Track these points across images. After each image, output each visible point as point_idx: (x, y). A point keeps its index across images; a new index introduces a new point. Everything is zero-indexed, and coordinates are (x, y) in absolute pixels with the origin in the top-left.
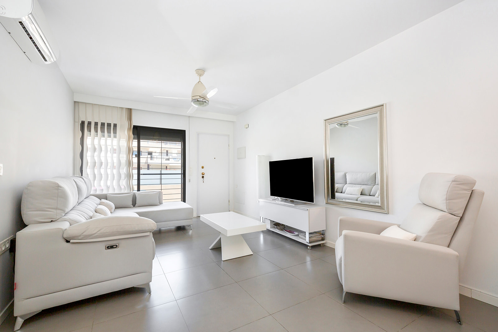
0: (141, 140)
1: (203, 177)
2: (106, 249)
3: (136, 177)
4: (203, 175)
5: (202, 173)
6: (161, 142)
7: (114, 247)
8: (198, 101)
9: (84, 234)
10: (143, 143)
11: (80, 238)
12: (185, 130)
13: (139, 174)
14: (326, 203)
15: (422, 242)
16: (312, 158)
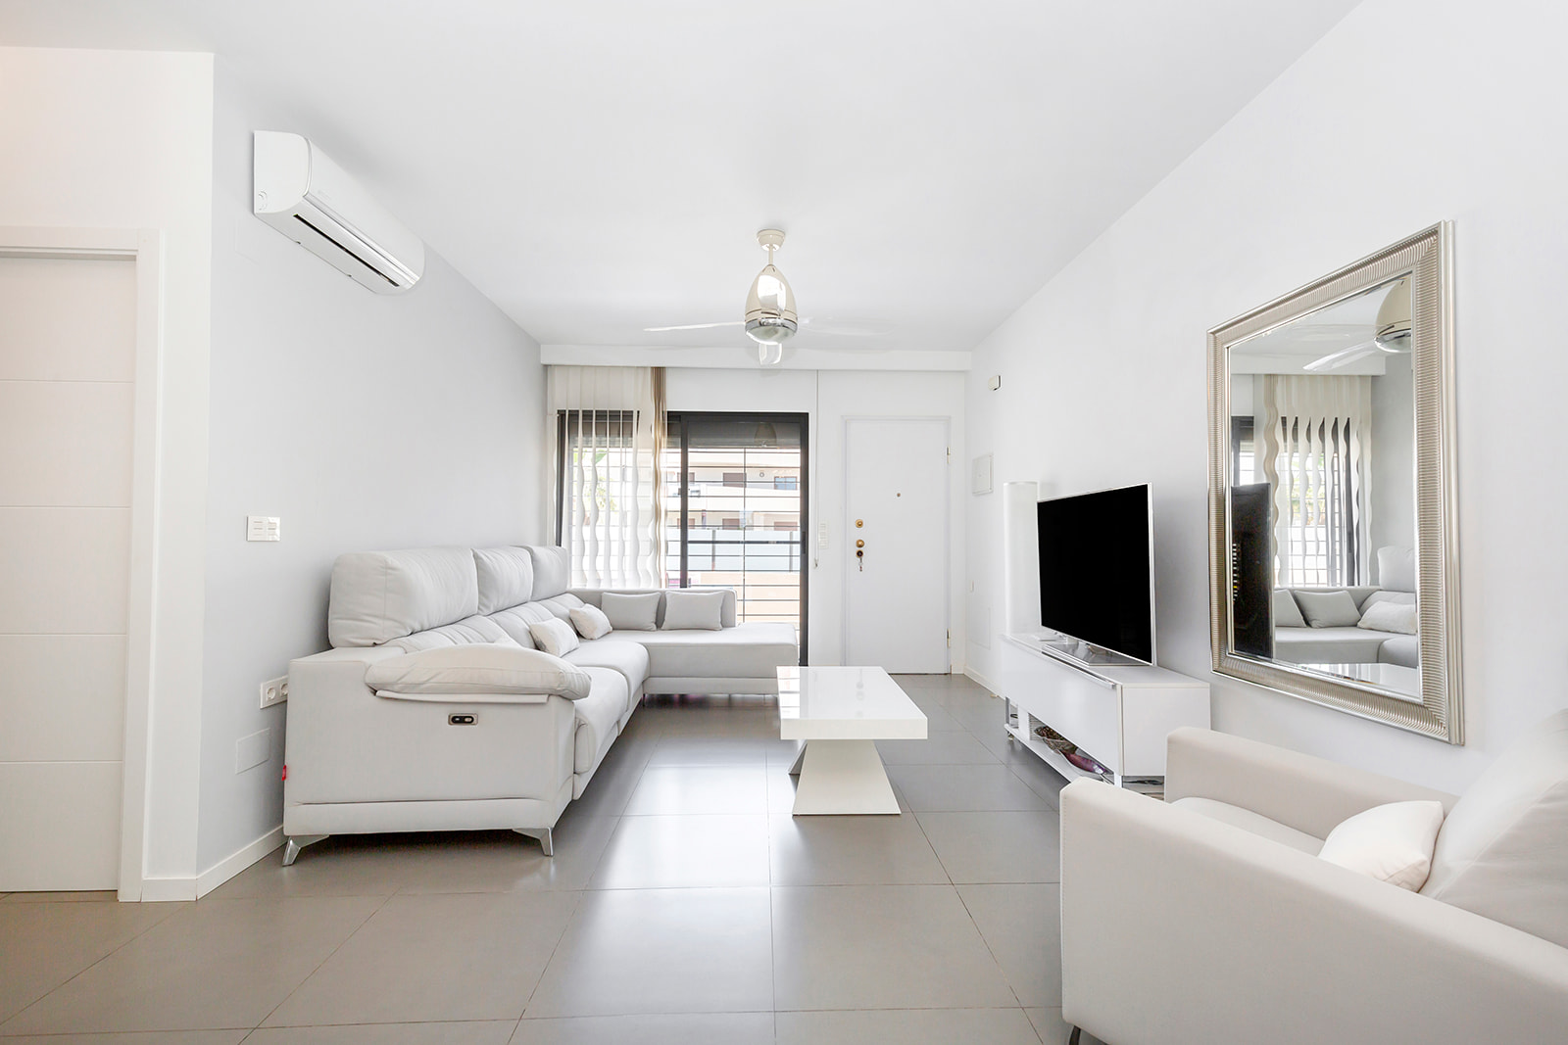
0: (689, 450)
1: (860, 554)
2: (449, 723)
3: (676, 548)
4: (860, 546)
5: (858, 542)
6: (743, 450)
7: (466, 720)
8: (761, 325)
9: (403, 680)
10: (696, 457)
11: (396, 688)
12: (808, 414)
13: (684, 542)
14: (1216, 667)
15: (1439, 898)
16: (1145, 487)
